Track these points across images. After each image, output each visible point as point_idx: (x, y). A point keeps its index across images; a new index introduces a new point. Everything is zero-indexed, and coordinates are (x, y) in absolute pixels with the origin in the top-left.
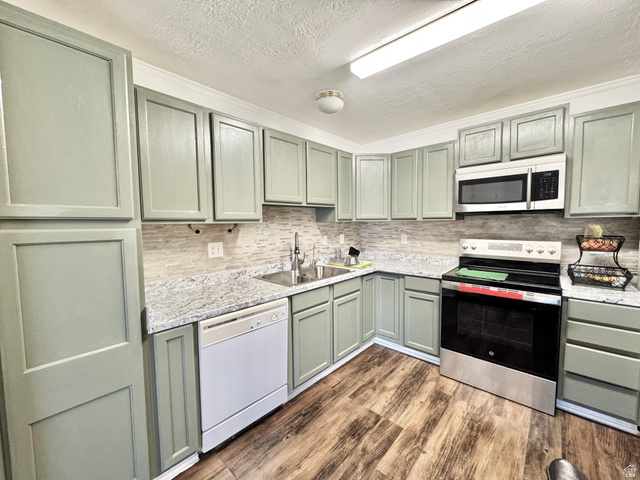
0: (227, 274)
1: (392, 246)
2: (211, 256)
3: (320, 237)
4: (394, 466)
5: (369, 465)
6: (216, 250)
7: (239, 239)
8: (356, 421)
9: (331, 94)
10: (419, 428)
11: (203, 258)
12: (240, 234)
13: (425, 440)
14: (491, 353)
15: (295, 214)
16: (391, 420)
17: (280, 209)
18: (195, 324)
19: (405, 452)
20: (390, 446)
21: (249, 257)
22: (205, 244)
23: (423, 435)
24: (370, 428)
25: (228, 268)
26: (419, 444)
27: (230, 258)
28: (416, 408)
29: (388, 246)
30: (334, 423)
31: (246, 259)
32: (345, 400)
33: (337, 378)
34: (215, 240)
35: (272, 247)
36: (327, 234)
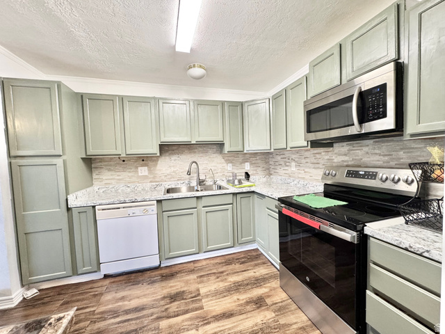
0: (149, 185)
1: (287, 172)
2: (140, 174)
3: (225, 165)
4: (170, 327)
5: (159, 318)
6: (143, 171)
7: (158, 165)
8: (183, 292)
9: (194, 66)
10: (214, 314)
11: (136, 175)
12: (159, 162)
13: (208, 323)
14: (308, 279)
15: (200, 149)
16: (203, 301)
17: (188, 146)
18: (94, 207)
19: (186, 323)
20: (183, 314)
21: (166, 176)
22: (137, 167)
23: (212, 320)
24: (186, 299)
25: (151, 182)
26: (200, 324)
27: (152, 176)
28: (230, 301)
29: (284, 172)
30: (171, 287)
31: (163, 177)
32: (193, 277)
33: (204, 263)
34: (142, 166)
35: (182, 170)
36: (231, 162)
